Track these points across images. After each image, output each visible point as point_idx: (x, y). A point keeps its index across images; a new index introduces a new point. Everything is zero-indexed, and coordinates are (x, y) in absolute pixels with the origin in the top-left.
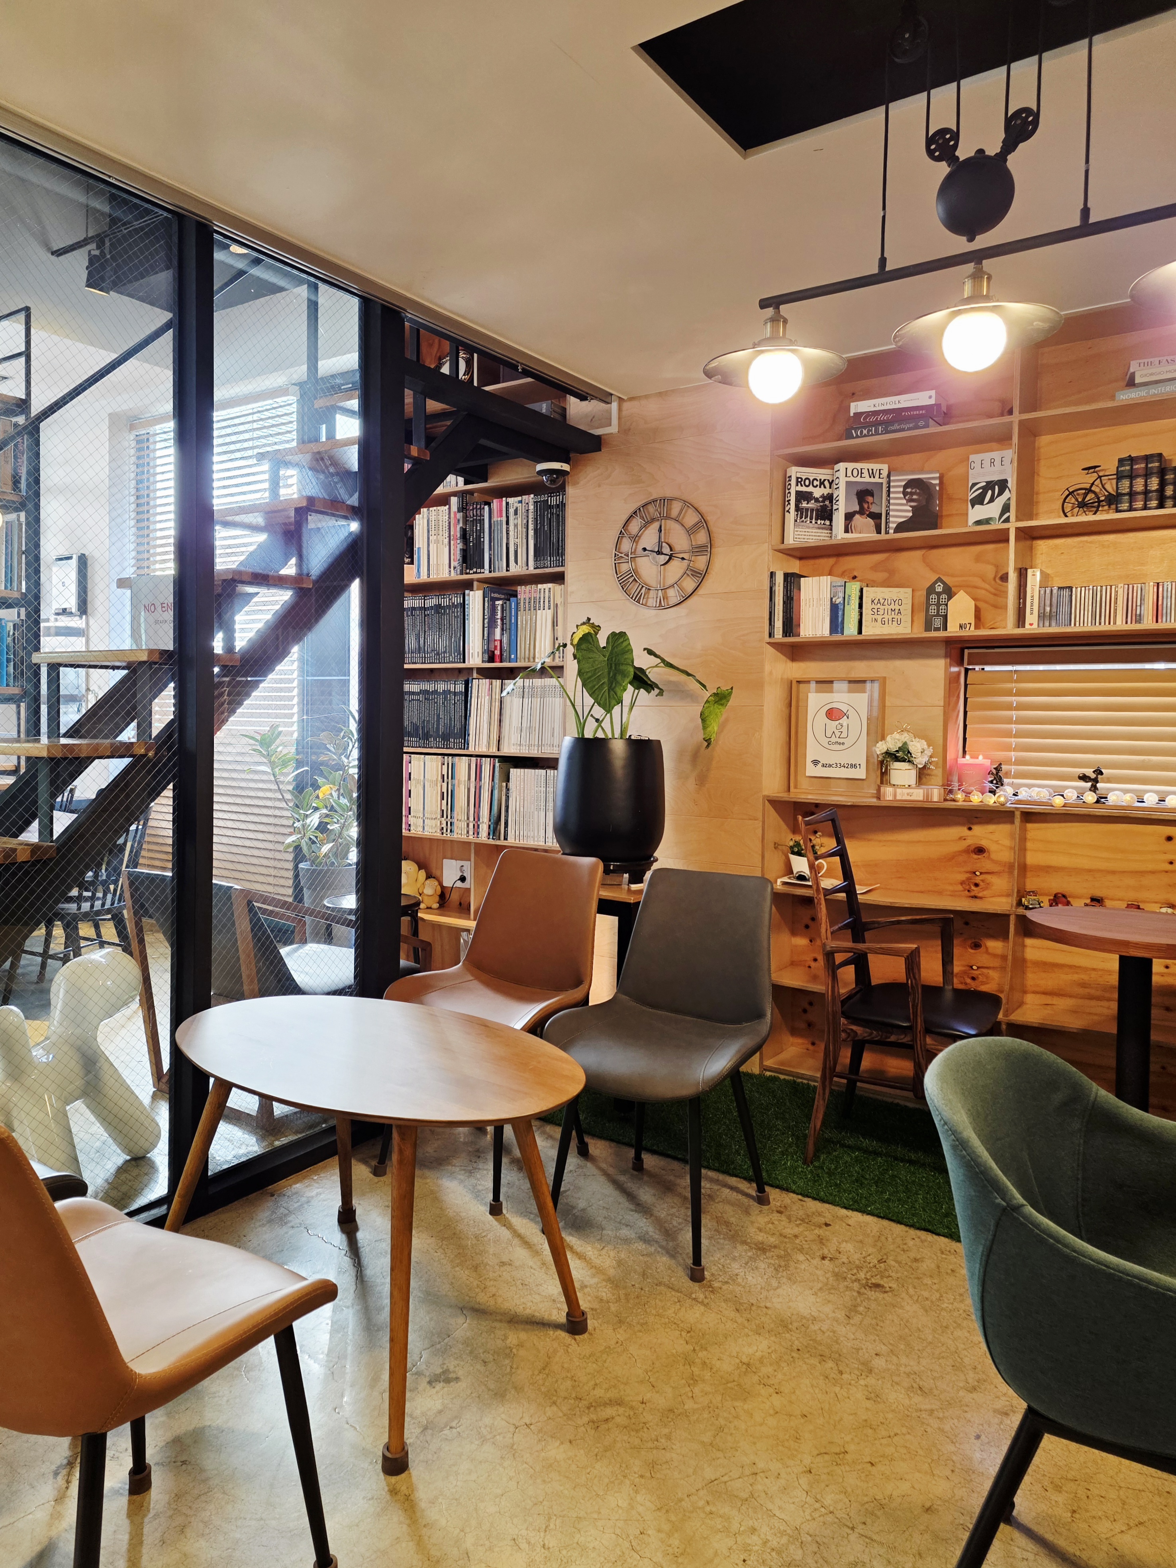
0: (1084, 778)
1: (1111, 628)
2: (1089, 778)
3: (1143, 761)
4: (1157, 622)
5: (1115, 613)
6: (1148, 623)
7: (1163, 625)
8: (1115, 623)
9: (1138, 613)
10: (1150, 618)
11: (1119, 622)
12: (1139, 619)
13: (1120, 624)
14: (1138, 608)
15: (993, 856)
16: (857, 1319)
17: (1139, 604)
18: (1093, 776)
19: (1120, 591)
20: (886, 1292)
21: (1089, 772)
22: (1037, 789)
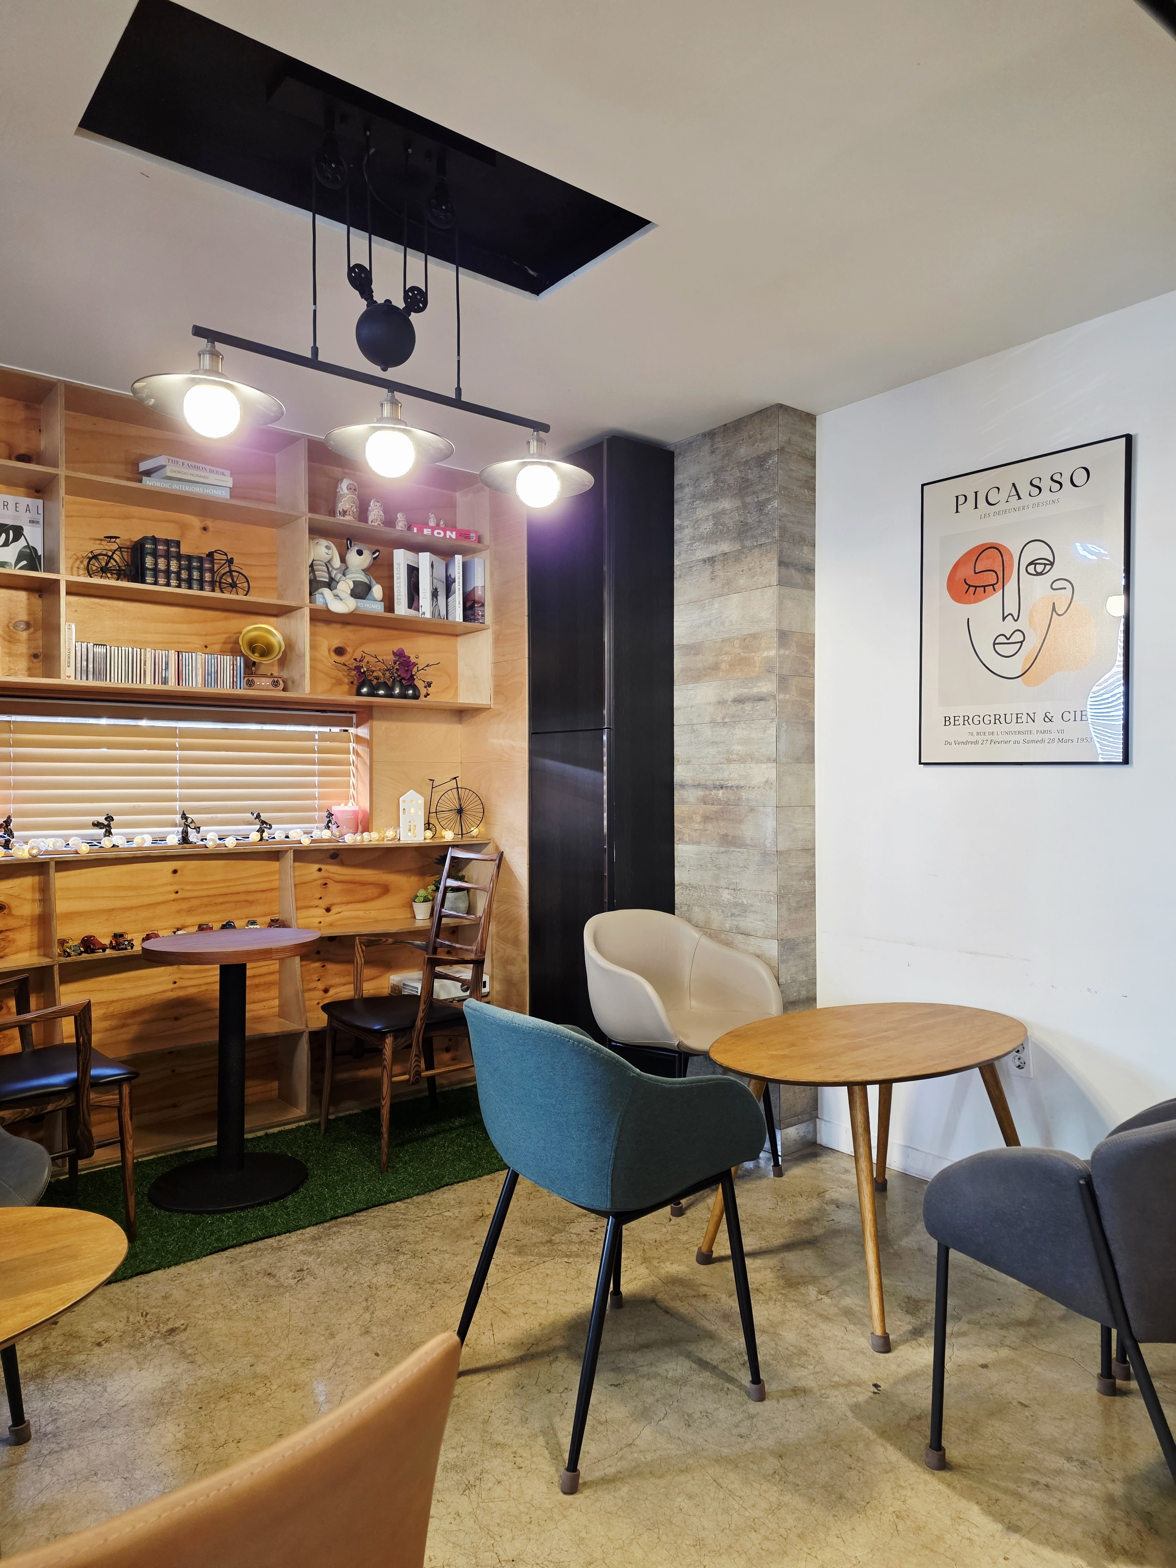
0: (97, 825)
1: (142, 686)
2: (103, 824)
3: (134, 807)
4: (179, 685)
5: (145, 673)
6: (172, 685)
7: (183, 688)
8: (145, 682)
9: (164, 676)
10: (173, 681)
11: (148, 682)
12: (165, 681)
13: (148, 684)
14: (164, 671)
15: (15, 912)
16: (199, 1359)
17: (164, 668)
18: (106, 823)
19: (148, 655)
20: (185, 1329)
21: (102, 819)
22: (53, 839)
